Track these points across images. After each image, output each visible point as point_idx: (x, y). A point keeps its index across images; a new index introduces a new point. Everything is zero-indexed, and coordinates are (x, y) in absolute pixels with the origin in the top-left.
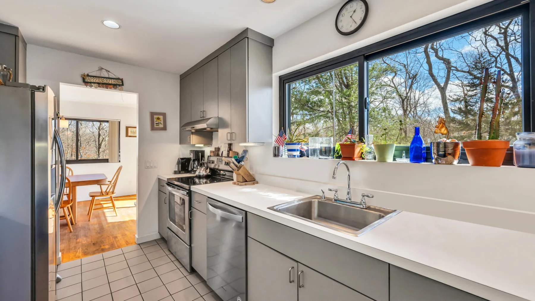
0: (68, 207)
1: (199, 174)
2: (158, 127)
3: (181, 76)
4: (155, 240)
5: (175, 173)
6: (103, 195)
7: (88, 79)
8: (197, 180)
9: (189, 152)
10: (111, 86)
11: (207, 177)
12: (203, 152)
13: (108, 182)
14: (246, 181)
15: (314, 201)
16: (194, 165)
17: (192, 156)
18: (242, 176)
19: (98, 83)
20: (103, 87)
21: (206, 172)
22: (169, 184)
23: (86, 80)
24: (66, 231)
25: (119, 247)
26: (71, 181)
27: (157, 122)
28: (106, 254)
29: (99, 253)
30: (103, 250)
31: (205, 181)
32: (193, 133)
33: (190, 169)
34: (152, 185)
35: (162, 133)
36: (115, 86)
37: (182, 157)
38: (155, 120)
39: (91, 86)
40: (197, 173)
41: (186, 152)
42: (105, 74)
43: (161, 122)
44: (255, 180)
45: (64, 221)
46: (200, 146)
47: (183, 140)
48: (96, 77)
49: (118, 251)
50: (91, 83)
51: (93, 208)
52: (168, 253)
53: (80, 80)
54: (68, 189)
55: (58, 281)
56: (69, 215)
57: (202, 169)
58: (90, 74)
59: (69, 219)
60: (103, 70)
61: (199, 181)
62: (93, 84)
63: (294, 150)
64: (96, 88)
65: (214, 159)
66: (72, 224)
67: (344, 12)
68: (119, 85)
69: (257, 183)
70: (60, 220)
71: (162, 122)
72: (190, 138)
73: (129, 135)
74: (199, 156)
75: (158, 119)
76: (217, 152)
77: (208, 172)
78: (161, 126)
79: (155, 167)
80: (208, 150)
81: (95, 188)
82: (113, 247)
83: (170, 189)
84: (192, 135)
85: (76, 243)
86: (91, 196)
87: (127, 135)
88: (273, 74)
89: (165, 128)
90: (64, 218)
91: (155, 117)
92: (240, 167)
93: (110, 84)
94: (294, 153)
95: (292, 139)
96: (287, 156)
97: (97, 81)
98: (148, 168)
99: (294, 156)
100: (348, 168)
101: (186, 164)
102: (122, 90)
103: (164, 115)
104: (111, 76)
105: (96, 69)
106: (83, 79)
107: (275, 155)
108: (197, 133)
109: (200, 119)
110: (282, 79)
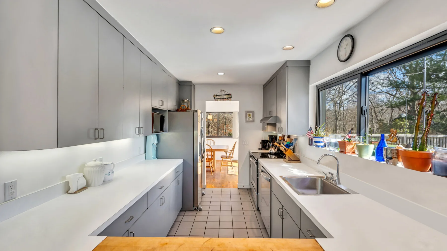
0: (211, 162)
1: (270, 152)
2: (249, 120)
3: (263, 85)
4: (247, 189)
5: (259, 149)
6: (227, 158)
7: (216, 97)
8: (269, 156)
9: (267, 136)
10: (226, 99)
11: (275, 154)
12: (276, 137)
13: (229, 150)
14: (292, 160)
15: (318, 179)
16: (270, 145)
17: (268, 139)
18: (289, 156)
19: (220, 99)
20: (222, 100)
21: (275, 150)
23: (216, 98)
24: (210, 174)
25: (229, 187)
26: (212, 148)
27: (249, 117)
28: (223, 189)
29: (220, 188)
30: (222, 187)
31: (274, 156)
32: (267, 124)
33: (267, 147)
34: (246, 155)
35: (252, 124)
36: (228, 98)
37: (264, 139)
38: (248, 116)
39: (217, 101)
42: (223, 93)
43: (251, 117)
44: (299, 160)
45: (209, 169)
46: (273, 133)
47: (264, 129)
48: (219, 95)
49: (228, 189)
50: (217, 99)
51: (222, 165)
52: (251, 197)
54: (211, 152)
55: (203, 194)
56: (211, 167)
57: (273, 149)
58: (217, 95)
59: (211, 168)
60: (223, 91)
61: (270, 157)
62: (218, 99)
63: (319, 142)
64: (219, 101)
66: (213, 171)
67: (342, 44)
68: (230, 98)
69: (301, 162)
70: (206, 168)
72: (266, 127)
74: (273, 138)
75: (250, 115)
76: (283, 138)
77: (276, 151)
78: (251, 119)
79: (248, 145)
80: (278, 135)
81: (224, 154)
82: (227, 187)
84: (267, 126)
85: (213, 181)
86: (222, 158)
88: (310, 86)
89: (253, 121)
90: (209, 167)
91: (248, 114)
92: (287, 150)
93: (226, 98)
94: (318, 144)
95: (318, 134)
96: (314, 146)
97: (220, 98)
98: (244, 145)
99: (319, 146)
100: (336, 159)
101: (264, 144)
102: (231, 100)
103: (253, 112)
104: (226, 93)
105: (220, 91)
106: (214, 97)
107: (309, 145)
108: (270, 124)
109: (269, 116)
110: (318, 88)
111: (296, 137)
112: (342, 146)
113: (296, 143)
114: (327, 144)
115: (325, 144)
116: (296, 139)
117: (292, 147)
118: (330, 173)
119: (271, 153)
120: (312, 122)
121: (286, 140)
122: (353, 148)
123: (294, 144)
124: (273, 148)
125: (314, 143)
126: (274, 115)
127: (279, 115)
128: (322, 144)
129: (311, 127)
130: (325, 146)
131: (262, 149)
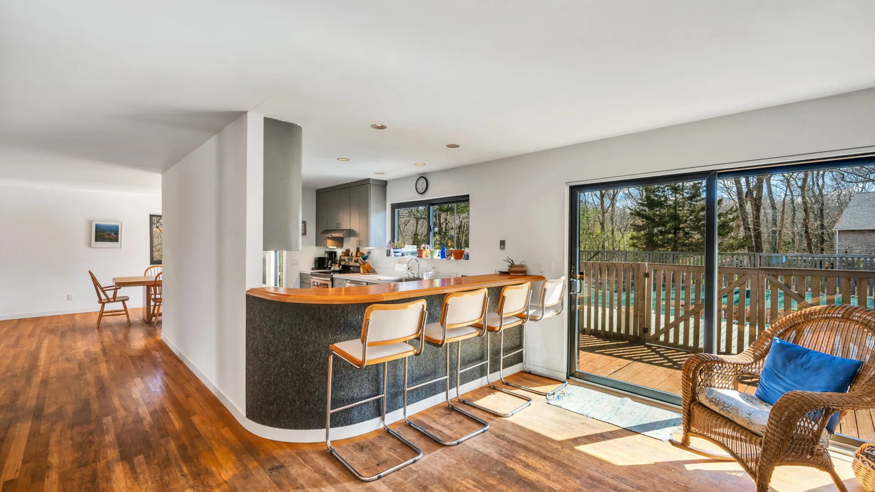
3: (317, 190)
5: (313, 269)
9: (323, 253)
12: (336, 253)
14: (369, 272)
16: (328, 263)
17: (326, 256)
18: (366, 269)
21: (339, 268)
32: (328, 238)
33: (326, 266)
34: (294, 276)
37: (318, 257)
40: (332, 269)
44: (375, 272)
46: (334, 248)
47: (318, 244)
63: (398, 252)
65: (345, 258)
67: (419, 181)
69: (377, 274)
72: (326, 242)
74: (333, 256)
76: (347, 253)
77: (341, 268)
78: (303, 232)
79: (298, 264)
80: (339, 252)
84: (328, 241)
88: (387, 203)
89: (305, 234)
92: (365, 263)
94: (396, 254)
95: (396, 245)
96: (393, 256)
98: (292, 264)
99: (397, 256)
100: (414, 260)
101: (320, 263)
103: (305, 223)
107: (388, 255)
108: (333, 238)
109: (335, 228)
110: (394, 207)
111: (369, 251)
113: (370, 256)
114: (405, 253)
115: (403, 253)
116: (369, 253)
118: (412, 273)
119: (335, 270)
120: (389, 236)
122: (427, 253)
123: (367, 258)
124: (336, 265)
125: (392, 254)
126: (345, 227)
128: (400, 254)
130: (403, 256)
131: (317, 269)
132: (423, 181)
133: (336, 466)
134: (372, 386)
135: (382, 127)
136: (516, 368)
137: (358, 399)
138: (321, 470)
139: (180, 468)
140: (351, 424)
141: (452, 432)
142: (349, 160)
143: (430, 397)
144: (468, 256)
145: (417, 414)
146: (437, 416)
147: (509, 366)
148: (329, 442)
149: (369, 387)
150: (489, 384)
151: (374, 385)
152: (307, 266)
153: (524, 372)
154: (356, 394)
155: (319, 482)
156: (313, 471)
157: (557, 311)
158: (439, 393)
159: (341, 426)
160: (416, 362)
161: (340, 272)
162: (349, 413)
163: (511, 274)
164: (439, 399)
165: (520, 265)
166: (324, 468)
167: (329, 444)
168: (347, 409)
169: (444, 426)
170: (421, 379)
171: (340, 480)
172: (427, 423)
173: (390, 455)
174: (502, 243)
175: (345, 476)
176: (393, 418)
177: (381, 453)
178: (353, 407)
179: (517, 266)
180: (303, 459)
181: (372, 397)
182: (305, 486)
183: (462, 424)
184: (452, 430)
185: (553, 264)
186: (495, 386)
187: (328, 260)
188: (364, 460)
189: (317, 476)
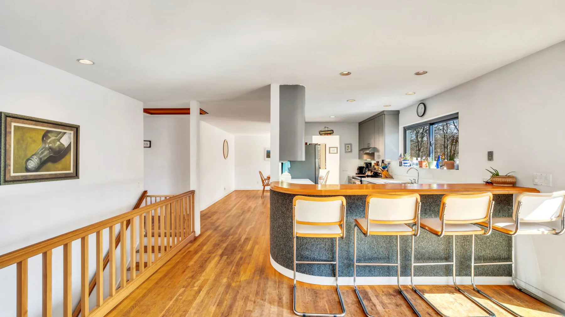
3: (359, 123)
5: (356, 174)
9: (363, 163)
12: (371, 164)
14: (387, 177)
16: (366, 170)
17: (364, 166)
20: (326, 135)
21: (371, 174)
22: (353, 178)
23: (321, 133)
32: (364, 154)
33: (363, 172)
34: (346, 178)
35: (350, 154)
36: (330, 134)
37: (360, 166)
38: (347, 147)
39: (322, 135)
40: (367, 174)
41: (362, 164)
42: (327, 129)
44: (392, 178)
46: (369, 160)
47: (360, 157)
50: (322, 134)
53: (319, 134)
58: (322, 131)
61: (367, 177)
63: (407, 163)
64: (324, 136)
65: (376, 167)
67: (419, 107)
68: (332, 133)
69: (393, 179)
71: (350, 148)
72: (363, 156)
73: (331, 152)
74: (368, 165)
75: (348, 147)
76: (377, 164)
78: (349, 150)
79: (347, 171)
80: (373, 162)
83: (353, 180)
87: (330, 153)
88: (399, 127)
89: (351, 151)
91: (347, 146)
92: (384, 171)
93: (329, 133)
94: (406, 165)
95: (406, 158)
96: (403, 166)
97: (324, 133)
98: (343, 171)
99: (406, 166)
100: (417, 170)
101: (361, 170)
102: (333, 135)
103: (351, 144)
104: (329, 130)
105: (324, 128)
106: (320, 133)
107: (400, 166)
108: (367, 154)
109: (367, 147)
110: (405, 129)
111: (389, 162)
112: (420, 164)
113: (389, 166)
114: (411, 164)
115: (410, 164)
116: (389, 164)
117: (386, 169)
118: (414, 179)
119: (368, 175)
120: (401, 151)
121: (380, 165)
122: (426, 164)
123: (388, 167)
124: (370, 172)
125: (403, 164)
126: (372, 146)
127: (377, 146)
128: (409, 165)
129: (401, 154)
130: (410, 166)
131: (358, 174)
132: (422, 106)
133: (290, 297)
134: (328, 254)
135: (349, 74)
136: (503, 280)
137: (318, 260)
138: (281, 295)
139: (233, 267)
140: (313, 275)
141: (384, 310)
142: (355, 100)
143: (383, 276)
144: (458, 166)
145: (369, 286)
146: (383, 293)
147: (490, 275)
148: (296, 281)
149: (326, 254)
150: (455, 285)
151: (330, 253)
152: (353, 172)
153: (513, 287)
154: (316, 256)
155: (274, 302)
156: (277, 294)
157: (554, 230)
158: (393, 276)
159: (307, 274)
160: (369, 246)
161: (372, 176)
162: (311, 267)
163: (494, 184)
164: (392, 281)
165: (506, 176)
166: (284, 295)
167: (295, 282)
168: (311, 264)
169: (382, 303)
170: (374, 260)
171: (284, 306)
172: (370, 295)
173: (325, 305)
174: (490, 156)
175: (289, 305)
176: (343, 281)
177: (320, 302)
178: (314, 264)
179: (503, 177)
180: (279, 285)
181: (328, 261)
182: (266, 300)
183: (398, 307)
184: (384, 308)
185: (551, 175)
186: (460, 288)
187: (366, 168)
188: (307, 300)
189: (276, 298)
